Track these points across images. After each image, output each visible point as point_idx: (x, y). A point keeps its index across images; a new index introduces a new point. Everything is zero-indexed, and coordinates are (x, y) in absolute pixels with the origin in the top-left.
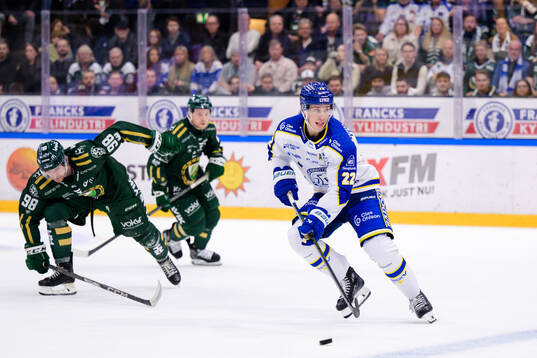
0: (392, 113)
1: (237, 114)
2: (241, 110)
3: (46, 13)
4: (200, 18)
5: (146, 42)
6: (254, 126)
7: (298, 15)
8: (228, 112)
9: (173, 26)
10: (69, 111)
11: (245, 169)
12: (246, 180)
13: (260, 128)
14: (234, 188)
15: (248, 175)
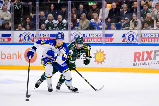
0: (154, 36)
1: (102, 36)
2: (103, 35)
3: (37, 3)
4: (90, 4)
5: (71, 12)
6: (107, 40)
7: (124, 2)
8: (99, 36)
9: (81, 6)
10: (45, 36)
11: (105, 55)
12: (105, 58)
13: (109, 41)
14: (101, 61)
15: (105, 57)
